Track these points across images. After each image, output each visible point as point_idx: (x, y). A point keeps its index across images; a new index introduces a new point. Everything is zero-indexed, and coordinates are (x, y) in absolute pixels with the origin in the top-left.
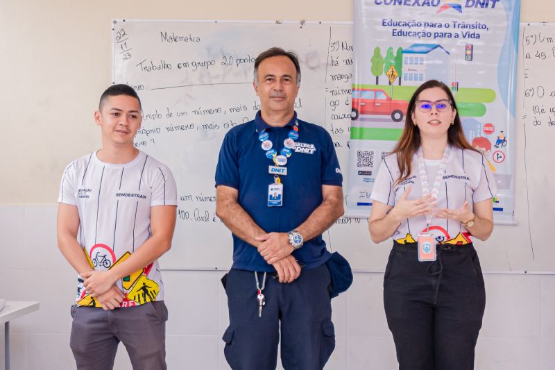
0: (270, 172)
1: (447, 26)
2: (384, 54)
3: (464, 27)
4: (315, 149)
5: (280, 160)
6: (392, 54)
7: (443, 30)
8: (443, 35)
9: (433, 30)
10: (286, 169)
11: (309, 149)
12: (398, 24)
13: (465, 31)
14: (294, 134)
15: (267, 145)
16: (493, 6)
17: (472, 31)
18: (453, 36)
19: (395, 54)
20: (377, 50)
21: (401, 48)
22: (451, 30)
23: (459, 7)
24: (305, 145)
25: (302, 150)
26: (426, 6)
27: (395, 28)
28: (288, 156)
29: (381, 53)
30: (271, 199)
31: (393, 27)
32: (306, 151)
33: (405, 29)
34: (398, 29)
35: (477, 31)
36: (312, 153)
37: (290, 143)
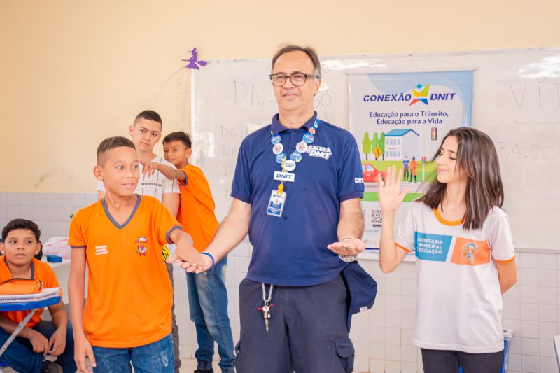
0: (275, 178)
1: (417, 115)
2: (371, 138)
3: (430, 115)
4: (331, 154)
5: (289, 166)
6: (377, 137)
7: (414, 118)
8: (414, 122)
9: (406, 119)
10: (293, 175)
11: (324, 153)
12: (381, 115)
13: (430, 118)
14: (309, 138)
15: (278, 148)
16: (452, 99)
17: (435, 118)
18: (422, 122)
19: (379, 138)
20: (367, 135)
21: (383, 133)
22: (421, 118)
23: (425, 101)
24: (321, 149)
25: (316, 154)
26: (401, 100)
27: (379, 118)
28: (298, 161)
29: (369, 137)
30: (271, 206)
31: (377, 118)
32: (322, 155)
33: (386, 119)
34: (381, 118)
35: (440, 118)
36: (327, 157)
37: (303, 147)
